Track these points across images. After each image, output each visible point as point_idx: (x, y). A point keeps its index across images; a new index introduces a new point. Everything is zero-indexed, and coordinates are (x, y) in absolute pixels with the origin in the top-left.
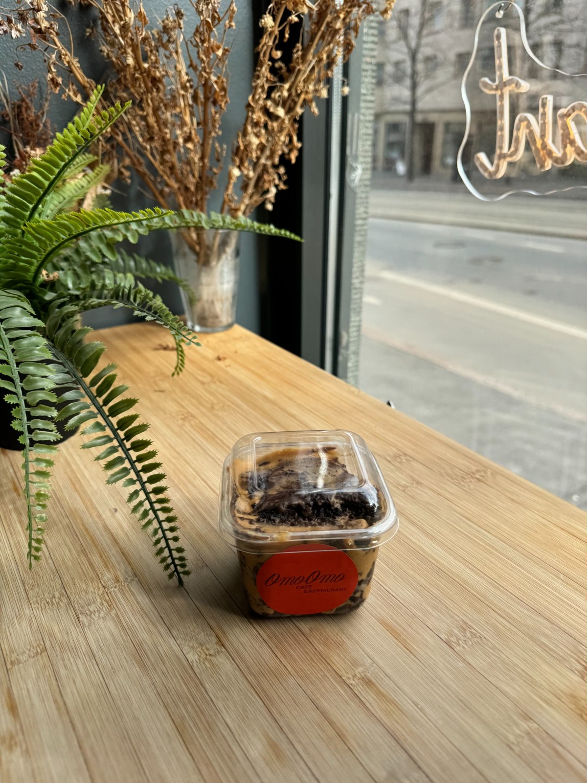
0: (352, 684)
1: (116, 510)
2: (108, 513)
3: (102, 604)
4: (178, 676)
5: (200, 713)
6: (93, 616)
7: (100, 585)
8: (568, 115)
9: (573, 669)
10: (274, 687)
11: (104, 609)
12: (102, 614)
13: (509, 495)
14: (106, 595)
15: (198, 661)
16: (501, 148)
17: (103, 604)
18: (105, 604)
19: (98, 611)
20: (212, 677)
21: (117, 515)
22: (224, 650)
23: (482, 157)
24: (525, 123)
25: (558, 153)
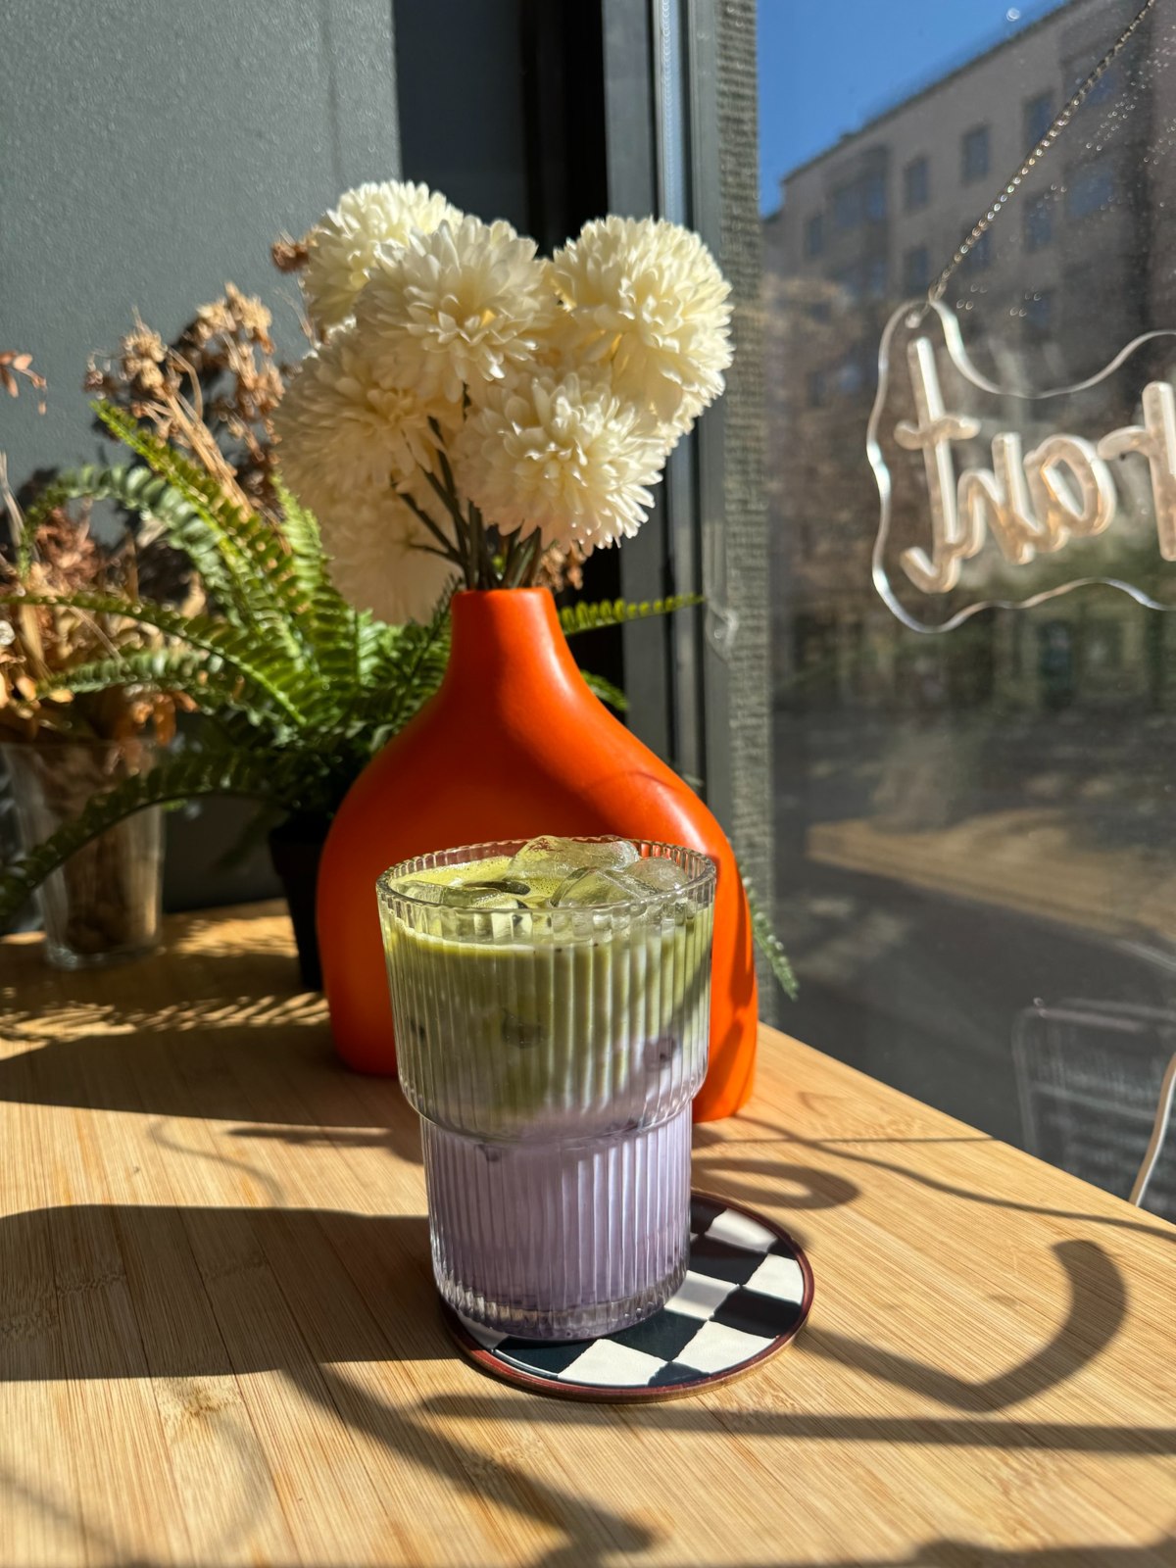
0: (477, 1476)
1: (138, 1170)
2: (121, 1174)
3: (39, 1315)
4: (128, 1439)
5: (141, 1507)
6: (13, 1333)
7: (51, 1284)
8: (1041, 462)
9: (988, 1475)
10: (312, 1469)
11: (40, 1322)
12: (32, 1330)
13: (945, 1162)
14: (54, 1301)
15: (179, 1418)
16: (943, 535)
17: (41, 1315)
18: (46, 1314)
19: (26, 1325)
20: (195, 1446)
21: (137, 1179)
22: (239, 1400)
23: (916, 557)
24: (975, 488)
25: (1035, 528)
